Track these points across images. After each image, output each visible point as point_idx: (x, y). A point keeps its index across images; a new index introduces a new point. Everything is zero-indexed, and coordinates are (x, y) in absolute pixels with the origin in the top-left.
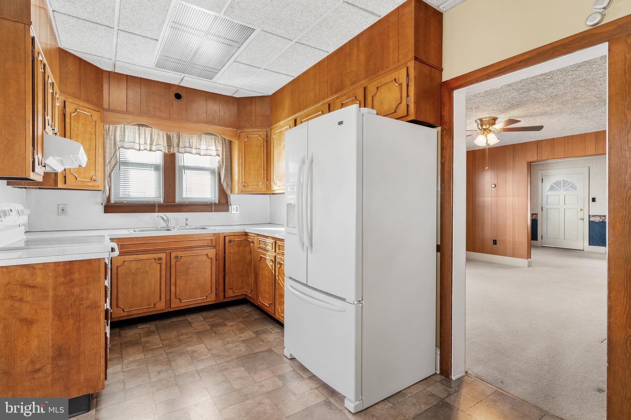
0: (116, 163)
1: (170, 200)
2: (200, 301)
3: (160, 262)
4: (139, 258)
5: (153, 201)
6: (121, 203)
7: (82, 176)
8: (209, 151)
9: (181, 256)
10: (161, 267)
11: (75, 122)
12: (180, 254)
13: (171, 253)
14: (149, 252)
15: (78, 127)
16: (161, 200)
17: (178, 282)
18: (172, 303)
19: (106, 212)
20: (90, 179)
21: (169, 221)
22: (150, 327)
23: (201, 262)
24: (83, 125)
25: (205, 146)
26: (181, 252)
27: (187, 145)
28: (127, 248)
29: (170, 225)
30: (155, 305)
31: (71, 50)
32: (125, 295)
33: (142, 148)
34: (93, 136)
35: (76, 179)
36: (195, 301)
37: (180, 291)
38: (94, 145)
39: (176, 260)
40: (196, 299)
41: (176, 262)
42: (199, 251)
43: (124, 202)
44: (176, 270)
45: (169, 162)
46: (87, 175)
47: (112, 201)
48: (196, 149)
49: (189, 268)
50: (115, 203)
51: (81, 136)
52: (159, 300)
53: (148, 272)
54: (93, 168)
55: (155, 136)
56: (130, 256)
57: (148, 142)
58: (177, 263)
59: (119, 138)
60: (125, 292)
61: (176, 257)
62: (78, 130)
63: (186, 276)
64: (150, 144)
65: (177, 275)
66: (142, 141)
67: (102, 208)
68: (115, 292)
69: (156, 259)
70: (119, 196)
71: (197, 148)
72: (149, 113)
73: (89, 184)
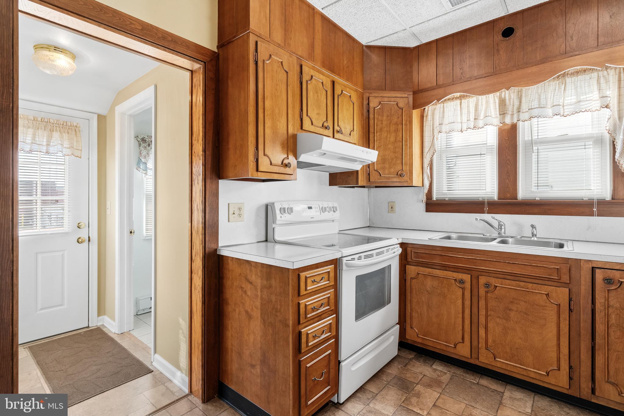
0: (434, 153)
1: (509, 195)
2: (532, 375)
3: (461, 286)
4: (435, 273)
5: (482, 197)
6: (442, 200)
7: (387, 172)
8: (582, 103)
9: (496, 285)
10: (463, 294)
11: (379, 116)
12: (494, 281)
13: (479, 277)
14: (448, 269)
15: (382, 121)
16: (495, 197)
17: (490, 325)
18: (481, 355)
19: (428, 210)
20: (396, 174)
21: (503, 227)
22: (446, 373)
23: (535, 306)
24: (388, 116)
25: (575, 97)
26: (496, 279)
27: (535, 104)
28: (422, 258)
29: (505, 233)
30: (455, 345)
31: (371, 42)
32: (420, 316)
33: (464, 128)
34: (399, 126)
35: (381, 175)
36: (522, 370)
37: (494, 341)
38: (401, 136)
39: (487, 289)
40: (525, 368)
41: (487, 292)
42: (531, 285)
43: (446, 199)
44: (487, 305)
45: (507, 138)
46: (392, 170)
47: (435, 198)
48: (554, 106)
49: (510, 310)
50: (437, 200)
51: (385, 129)
52: (461, 341)
53: (447, 295)
54: (399, 161)
55: (482, 106)
56: (424, 269)
57: (472, 117)
58: (489, 295)
59: (438, 121)
60: (419, 312)
61: (487, 285)
62: (382, 123)
63: (505, 321)
64: (475, 119)
65: (489, 313)
66: (465, 118)
67: (423, 206)
68: (409, 308)
69: (457, 280)
70: (442, 192)
71: (555, 104)
72: (463, 77)
73: (395, 180)
